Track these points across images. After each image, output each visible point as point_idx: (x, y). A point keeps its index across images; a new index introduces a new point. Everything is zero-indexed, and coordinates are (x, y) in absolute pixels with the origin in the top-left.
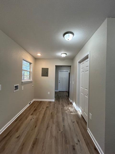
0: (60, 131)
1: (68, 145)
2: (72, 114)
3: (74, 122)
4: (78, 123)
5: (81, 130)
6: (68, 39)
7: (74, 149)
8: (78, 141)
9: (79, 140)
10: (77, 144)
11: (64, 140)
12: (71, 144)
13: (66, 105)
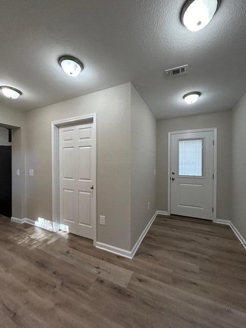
0: (55, 287)
1: (91, 288)
2: (51, 243)
3: (68, 252)
4: (75, 249)
5: (88, 254)
6: (71, 73)
7: (102, 282)
8: (97, 268)
9: (97, 266)
10: (99, 273)
11: (78, 288)
12: (93, 280)
13: (17, 237)
